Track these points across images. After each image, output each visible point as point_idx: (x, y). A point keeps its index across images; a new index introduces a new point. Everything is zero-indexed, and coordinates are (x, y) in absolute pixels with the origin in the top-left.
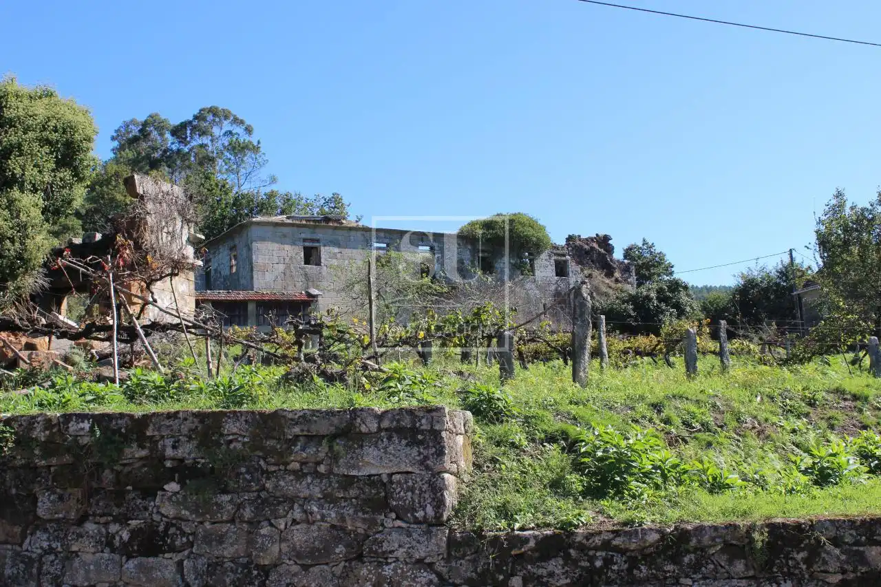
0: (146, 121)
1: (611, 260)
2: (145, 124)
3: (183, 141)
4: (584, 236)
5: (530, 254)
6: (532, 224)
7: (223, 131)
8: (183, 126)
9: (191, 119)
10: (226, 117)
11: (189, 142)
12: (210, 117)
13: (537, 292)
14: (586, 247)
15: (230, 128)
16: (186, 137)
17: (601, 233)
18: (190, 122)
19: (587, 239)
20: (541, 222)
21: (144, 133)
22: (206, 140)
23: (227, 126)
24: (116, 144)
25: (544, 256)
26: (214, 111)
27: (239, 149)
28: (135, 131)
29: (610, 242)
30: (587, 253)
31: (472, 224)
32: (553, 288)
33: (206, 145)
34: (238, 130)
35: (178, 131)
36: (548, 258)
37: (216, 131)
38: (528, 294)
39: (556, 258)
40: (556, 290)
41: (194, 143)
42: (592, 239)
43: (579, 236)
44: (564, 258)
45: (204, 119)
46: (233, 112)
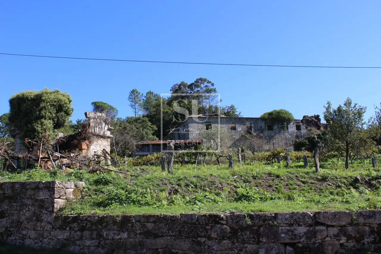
0: (180, 84)
1: (320, 124)
2: (180, 85)
3: (192, 89)
4: (309, 116)
5: (287, 123)
6: (286, 113)
7: (204, 86)
8: (192, 85)
9: (194, 82)
10: (205, 81)
11: (194, 90)
12: (200, 81)
13: (289, 136)
14: (310, 119)
15: (206, 85)
16: (193, 88)
17: (316, 114)
18: (194, 83)
19: (311, 117)
20: (290, 112)
21: (180, 88)
22: (199, 89)
23: (206, 84)
24: (172, 92)
25: (291, 124)
26: (201, 79)
27: (209, 91)
28: (177, 87)
29: (319, 117)
30: (310, 121)
31: (265, 114)
32: (295, 134)
33: (199, 90)
34: (209, 85)
35: (191, 86)
36: (293, 124)
37: (202, 86)
38: (286, 137)
39: (296, 124)
40: (296, 135)
41: (195, 90)
42: (312, 117)
43: (308, 116)
44: (299, 124)
45: (198, 82)
46: (208, 79)
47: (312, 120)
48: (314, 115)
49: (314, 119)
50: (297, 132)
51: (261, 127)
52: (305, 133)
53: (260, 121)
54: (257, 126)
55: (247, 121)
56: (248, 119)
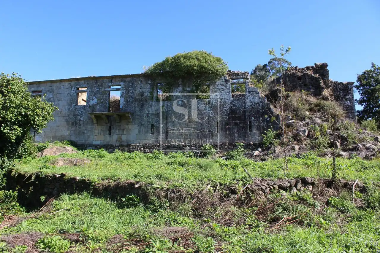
47: (305, 75)
48: (315, 64)
49: (310, 72)
50: (232, 101)
51: (142, 94)
52: (258, 103)
53: (141, 82)
54: (132, 93)
55: (112, 82)
56: (114, 80)
